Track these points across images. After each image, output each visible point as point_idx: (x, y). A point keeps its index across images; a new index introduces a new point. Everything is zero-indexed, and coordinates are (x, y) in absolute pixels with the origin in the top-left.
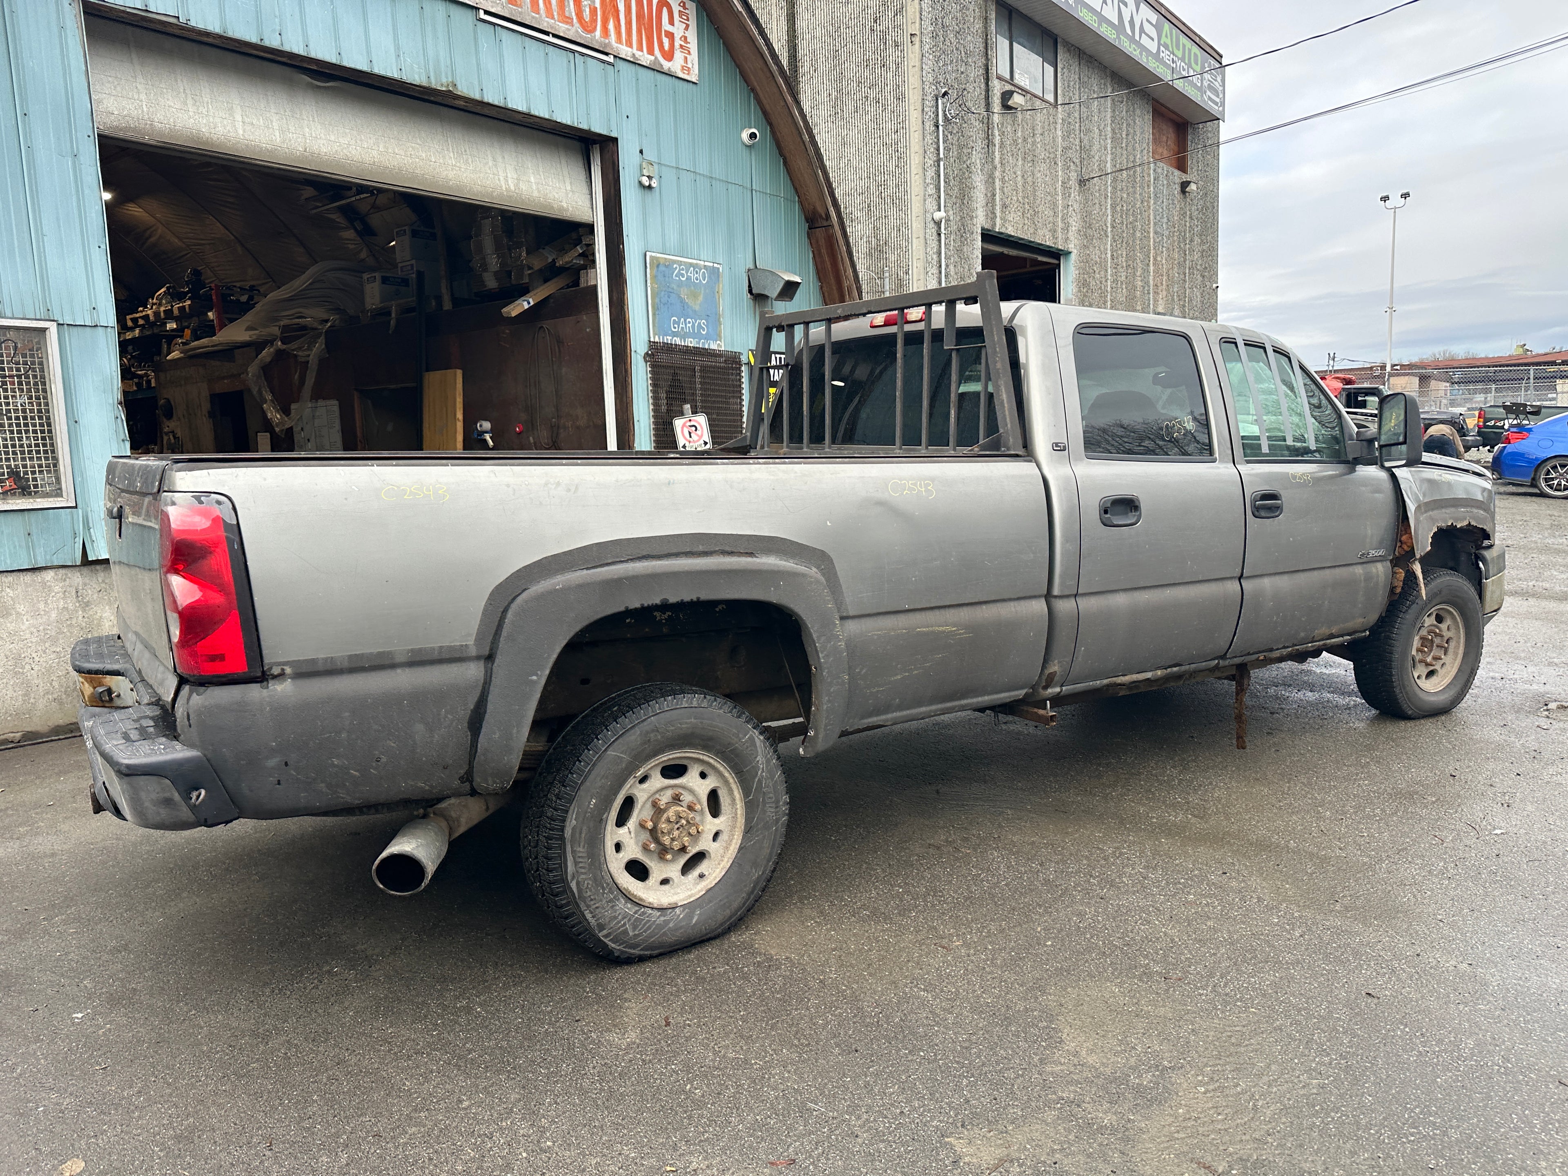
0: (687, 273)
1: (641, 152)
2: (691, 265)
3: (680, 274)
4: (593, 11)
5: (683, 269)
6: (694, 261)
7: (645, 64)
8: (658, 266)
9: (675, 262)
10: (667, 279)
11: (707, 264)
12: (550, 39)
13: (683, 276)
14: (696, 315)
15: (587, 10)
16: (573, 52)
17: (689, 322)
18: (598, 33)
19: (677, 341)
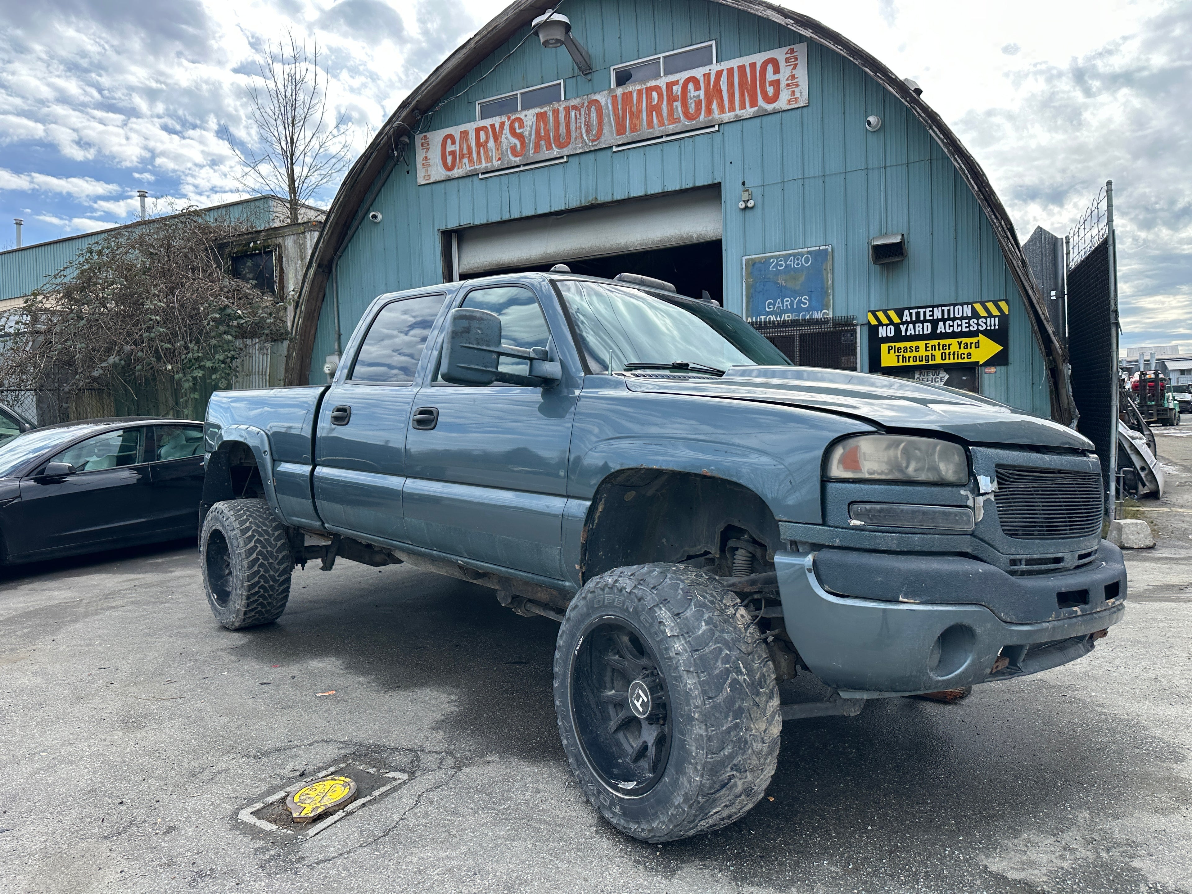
0: (785, 263)
1: (744, 184)
2: (791, 255)
3: (777, 264)
4: (698, 103)
5: (781, 261)
6: (796, 251)
7: (748, 116)
8: (754, 265)
9: (772, 257)
10: (763, 272)
11: (810, 249)
12: (665, 139)
13: (781, 265)
14: (795, 293)
15: (693, 105)
16: (683, 138)
17: (787, 301)
18: (702, 117)
19: (773, 318)
